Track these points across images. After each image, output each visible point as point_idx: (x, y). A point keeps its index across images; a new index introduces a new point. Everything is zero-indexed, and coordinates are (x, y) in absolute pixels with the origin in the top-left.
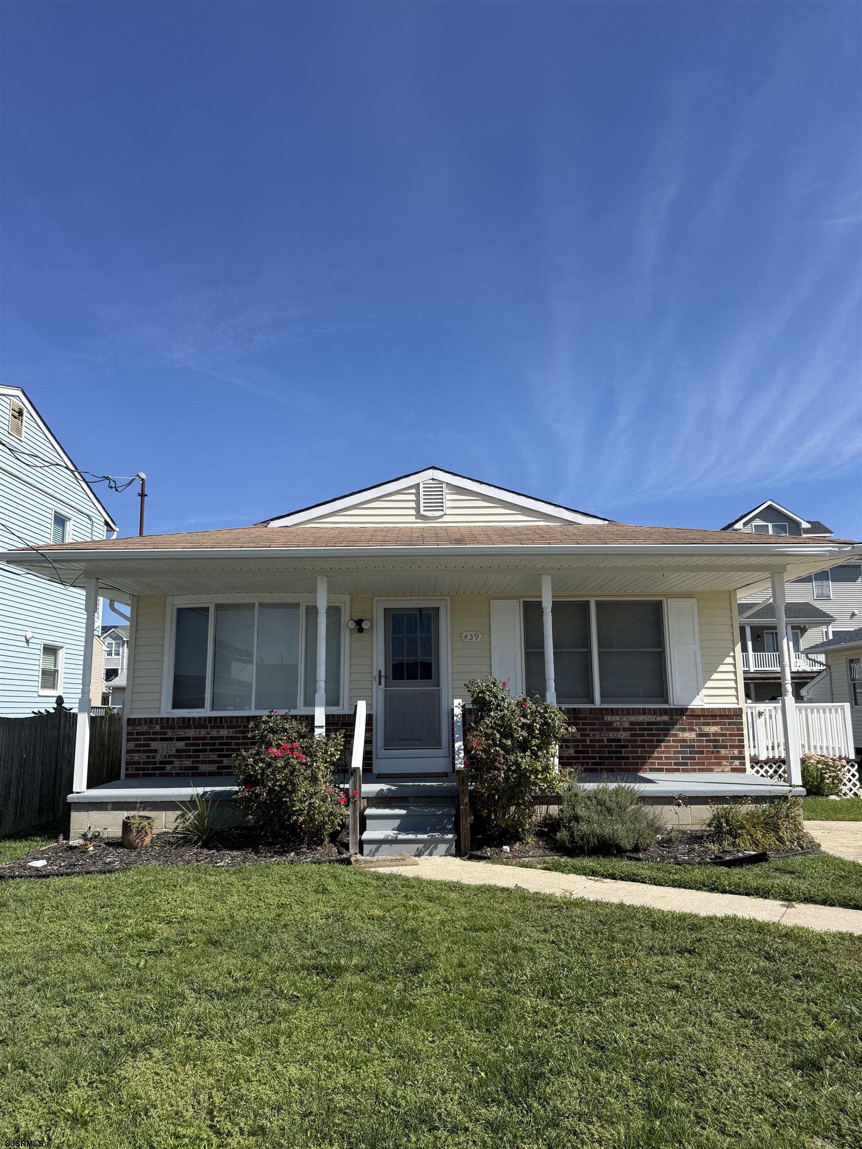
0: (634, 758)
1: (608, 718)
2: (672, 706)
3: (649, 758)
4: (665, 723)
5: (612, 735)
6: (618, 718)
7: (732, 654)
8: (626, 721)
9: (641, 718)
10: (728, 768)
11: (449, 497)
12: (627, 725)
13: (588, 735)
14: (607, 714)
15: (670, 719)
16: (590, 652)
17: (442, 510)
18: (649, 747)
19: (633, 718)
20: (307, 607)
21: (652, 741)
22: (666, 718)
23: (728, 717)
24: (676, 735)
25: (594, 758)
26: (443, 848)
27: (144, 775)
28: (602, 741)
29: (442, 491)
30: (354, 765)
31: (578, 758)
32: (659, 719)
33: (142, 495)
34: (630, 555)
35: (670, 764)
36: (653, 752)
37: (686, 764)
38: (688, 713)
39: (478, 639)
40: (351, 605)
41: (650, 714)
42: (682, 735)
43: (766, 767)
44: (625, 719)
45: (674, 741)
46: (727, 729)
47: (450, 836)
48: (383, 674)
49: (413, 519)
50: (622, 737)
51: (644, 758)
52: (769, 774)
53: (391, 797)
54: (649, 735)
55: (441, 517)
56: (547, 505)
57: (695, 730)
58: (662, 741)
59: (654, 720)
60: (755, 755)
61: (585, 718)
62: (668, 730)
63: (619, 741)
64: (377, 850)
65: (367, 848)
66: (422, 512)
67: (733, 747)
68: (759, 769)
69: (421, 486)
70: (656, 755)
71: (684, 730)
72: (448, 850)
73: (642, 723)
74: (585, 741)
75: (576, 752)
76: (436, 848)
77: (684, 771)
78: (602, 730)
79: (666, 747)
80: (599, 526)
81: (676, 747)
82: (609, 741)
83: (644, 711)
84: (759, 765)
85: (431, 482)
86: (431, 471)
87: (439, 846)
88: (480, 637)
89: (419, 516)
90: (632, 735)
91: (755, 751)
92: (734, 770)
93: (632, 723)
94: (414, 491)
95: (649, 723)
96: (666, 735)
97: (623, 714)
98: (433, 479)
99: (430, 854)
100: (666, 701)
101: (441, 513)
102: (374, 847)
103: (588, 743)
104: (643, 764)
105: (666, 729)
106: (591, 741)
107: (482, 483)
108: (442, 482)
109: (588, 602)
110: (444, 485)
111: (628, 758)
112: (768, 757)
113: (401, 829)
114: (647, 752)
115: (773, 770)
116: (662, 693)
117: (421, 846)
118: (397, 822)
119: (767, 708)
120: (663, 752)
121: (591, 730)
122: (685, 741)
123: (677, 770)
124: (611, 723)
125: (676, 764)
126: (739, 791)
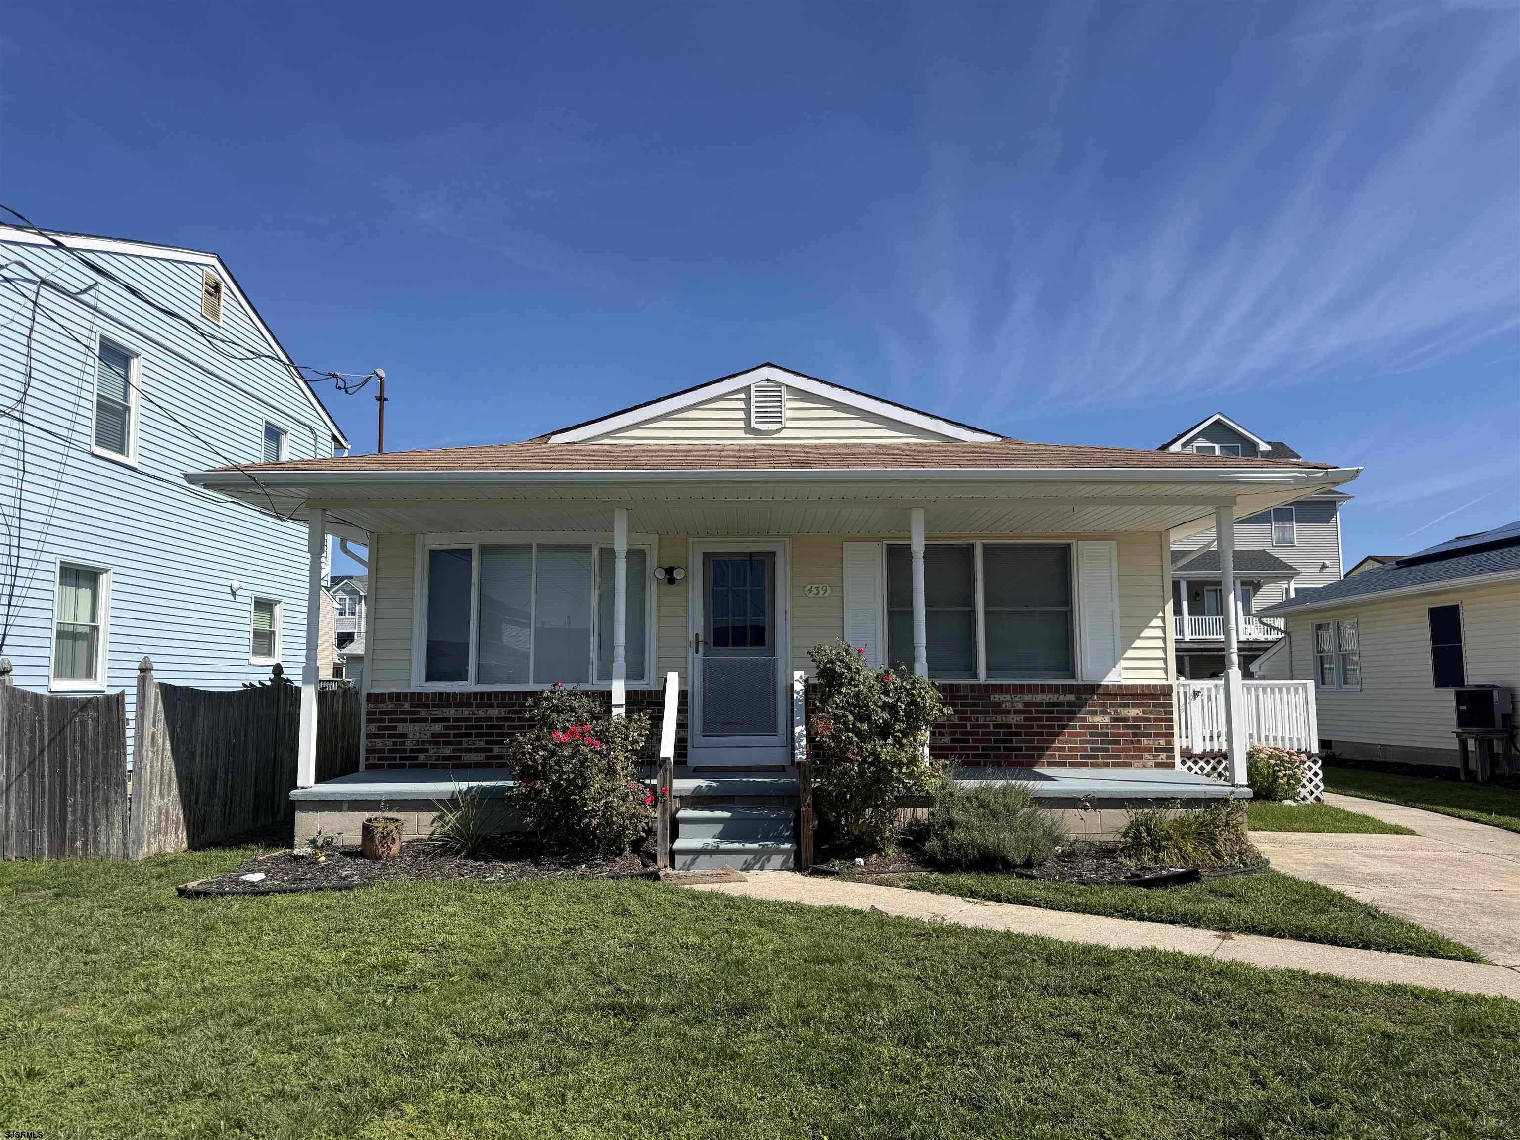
0: (1027, 748)
1: (996, 697)
2: (1080, 683)
3: (1048, 748)
4: (1070, 704)
5: (1000, 719)
6: (1008, 697)
7: (1161, 614)
8: (1019, 701)
9: (1039, 698)
10: (1151, 763)
11: (789, 404)
12: (1020, 706)
13: (969, 719)
14: (994, 692)
15: (1077, 698)
16: (973, 612)
17: (781, 422)
18: (1048, 734)
19: (1028, 698)
20: (601, 550)
21: (1053, 727)
22: (1071, 697)
23: (1153, 696)
24: (1084, 719)
25: (977, 748)
26: (777, 860)
27: (390, 767)
28: (988, 726)
29: (780, 396)
30: (663, 754)
31: (955, 748)
32: (1062, 698)
33: (381, 399)
34: (1029, 482)
35: (1076, 757)
36: (1053, 742)
37: (1096, 757)
38: (1101, 691)
39: (827, 595)
40: (660, 548)
41: (1050, 692)
42: (1091, 720)
43: (1202, 763)
44: (1017, 699)
45: (1081, 727)
46: (1151, 712)
47: (787, 846)
48: (701, 638)
49: (741, 434)
50: (1013, 722)
51: (1042, 749)
52: (1205, 772)
53: (712, 797)
54: (1048, 719)
55: (779, 431)
56: (921, 416)
57: (1110, 714)
58: (1065, 727)
59: (1055, 700)
60: (1187, 747)
61: (966, 697)
62: (1074, 713)
63: (1009, 726)
64: (693, 862)
65: (680, 860)
66: (753, 425)
67: (1158, 735)
68: (1193, 766)
69: (753, 389)
70: (1057, 745)
71: (1094, 713)
72: (785, 863)
73: (1040, 704)
74: (965, 726)
75: (952, 741)
76: (769, 860)
77: (1093, 765)
78: (987, 712)
79: (1070, 734)
80: (989, 444)
81: (1084, 734)
82: (995, 726)
83: (1043, 689)
84: (1193, 759)
85: (766, 383)
86: (765, 369)
87: (773, 857)
88: (829, 592)
89: (749, 429)
90: (1026, 719)
91: (1187, 742)
92: (1158, 765)
93: (1026, 704)
94: (742, 396)
95: (1048, 704)
96: (1070, 720)
97: (1015, 692)
98: (768, 380)
99: (762, 868)
100: (1073, 676)
101: (779, 426)
102: (689, 858)
103: (969, 729)
104: (1040, 756)
105: (1070, 712)
106: (972, 726)
107: (833, 385)
108: (780, 385)
109: (973, 545)
110: (783, 389)
111: (1020, 749)
112: (1205, 750)
113: (723, 836)
114: (1045, 741)
115: (1210, 766)
116: (1068, 667)
117: (750, 857)
118: (719, 828)
119: (1205, 687)
120: (1066, 742)
121: (973, 712)
122: (1095, 727)
123: (1085, 765)
124: (999, 704)
125: (1082, 757)
126: (1165, 792)
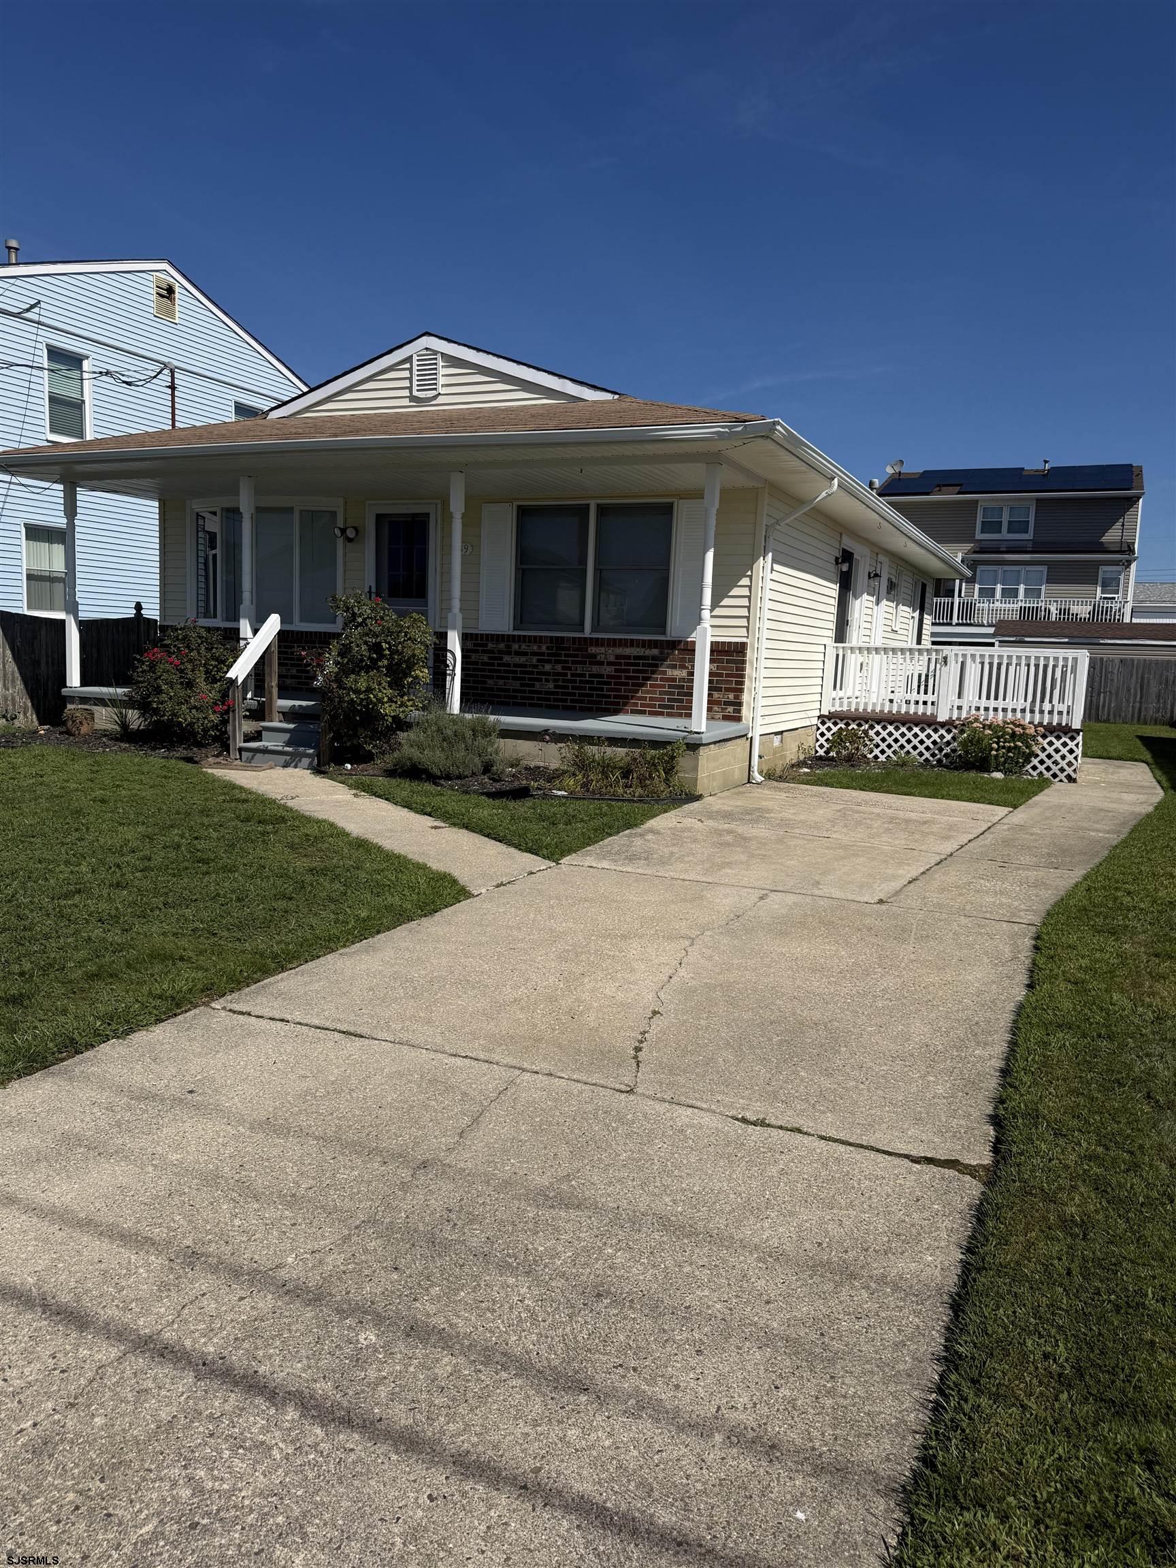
0: (615, 697)
1: (593, 650)
2: (669, 639)
3: (632, 697)
4: (654, 658)
5: (595, 669)
6: (602, 650)
7: (749, 573)
8: (611, 653)
9: (628, 651)
11: (442, 371)
12: (612, 659)
13: (570, 669)
14: (591, 645)
15: (661, 653)
16: (585, 571)
17: (435, 389)
18: (633, 685)
19: (619, 651)
20: (301, 511)
21: (638, 678)
22: (655, 652)
24: (665, 673)
25: (574, 694)
26: (306, 761)
28: (584, 675)
29: (436, 364)
30: (231, 674)
31: (557, 693)
32: (648, 652)
33: (173, 387)
35: (654, 706)
36: (637, 692)
37: (672, 707)
38: (682, 646)
39: (468, 553)
40: (345, 510)
41: (638, 646)
42: (671, 673)
44: (610, 651)
45: (662, 679)
47: (311, 751)
48: (374, 590)
49: (406, 402)
50: (606, 673)
51: (627, 697)
54: (634, 671)
55: (435, 397)
56: (550, 376)
57: (687, 668)
58: (648, 679)
59: (642, 654)
61: (568, 649)
62: (656, 666)
63: (602, 676)
64: (253, 758)
65: (245, 754)
66: (415, 393)
69: (415, 358)
70: (640, 694)
71: (674, 667)
72: (311, 763)
73: (629, 657)
74: (566, 675)
75: (556, 687)
76: (300, 761)
77: (670, 715)
78: (585, 663)
79: (651, 686)
80: (603, 402)
81: (664, 686)
82: (591, 676)
83: (632, 643)
85: (425, 352)
86: (424, 338)
87: (303, 759)
88: (470, 550)
89: (413, 398)
90: (616, 671)
93: (618, 657)
94: (408, 366)
95: (636, 658)
96: (653, 672)
97: (609, 645)
98: (427, 349)
99: (296, 767)
101: (434, 393)
102: (250, 754)
103: (569, 677)
104: (625, 704)
105: (654, 665)
106: (572, 675)
107: (479, 350)
108: (436, 352)
109: (588, 505)
110: (439, 357)
111: (609, 696)
112: (950, 718)
113: (288, 744)
114: (630, 691)
117: (288, 758)
118: (287, 736)
120: (648, 692)
121: (574, 662)
122: (674, 680)
123: (661, 714)
124: (594, 656)
125: (660, 706)
